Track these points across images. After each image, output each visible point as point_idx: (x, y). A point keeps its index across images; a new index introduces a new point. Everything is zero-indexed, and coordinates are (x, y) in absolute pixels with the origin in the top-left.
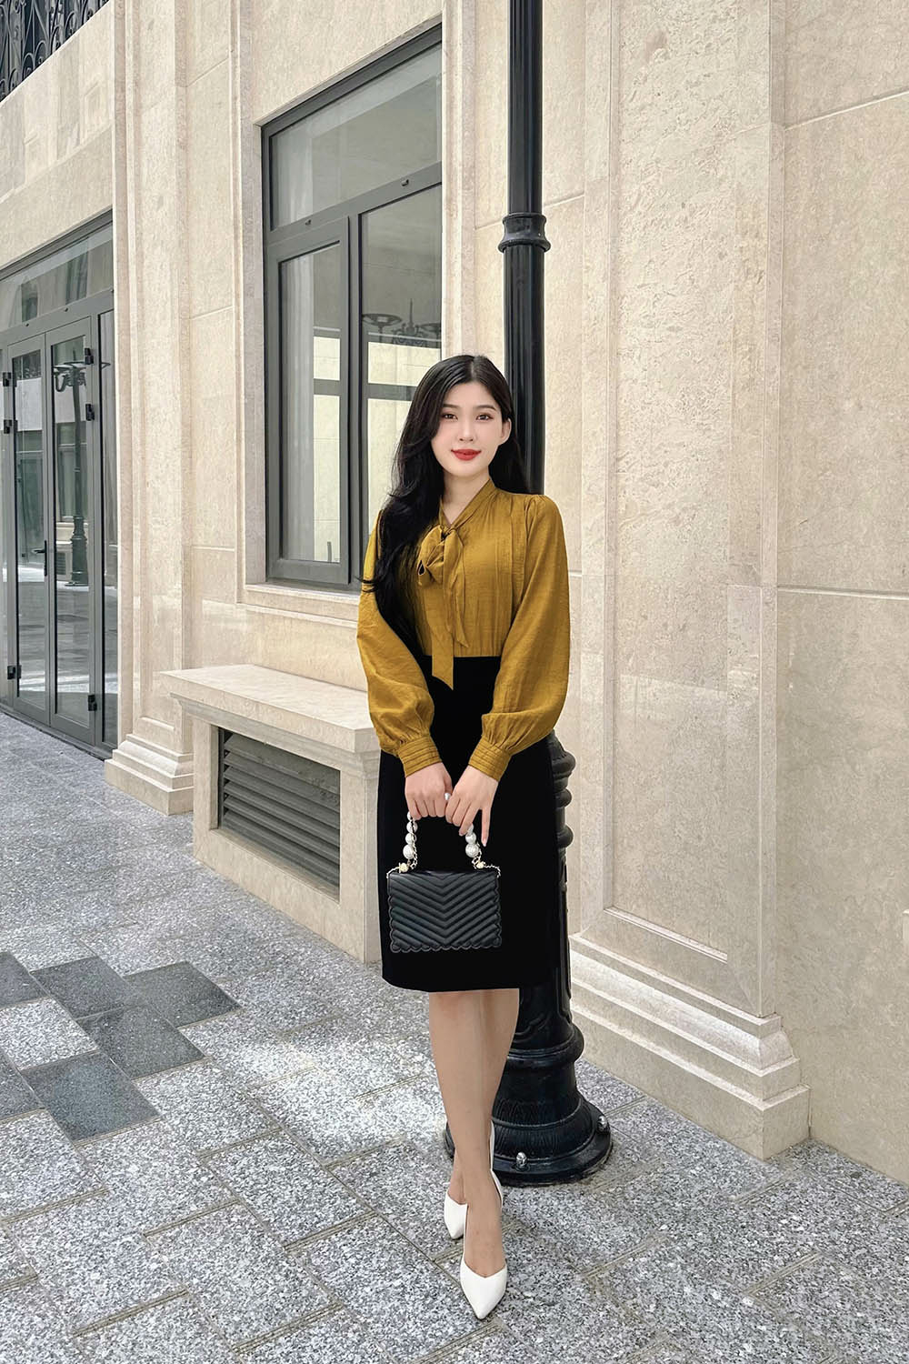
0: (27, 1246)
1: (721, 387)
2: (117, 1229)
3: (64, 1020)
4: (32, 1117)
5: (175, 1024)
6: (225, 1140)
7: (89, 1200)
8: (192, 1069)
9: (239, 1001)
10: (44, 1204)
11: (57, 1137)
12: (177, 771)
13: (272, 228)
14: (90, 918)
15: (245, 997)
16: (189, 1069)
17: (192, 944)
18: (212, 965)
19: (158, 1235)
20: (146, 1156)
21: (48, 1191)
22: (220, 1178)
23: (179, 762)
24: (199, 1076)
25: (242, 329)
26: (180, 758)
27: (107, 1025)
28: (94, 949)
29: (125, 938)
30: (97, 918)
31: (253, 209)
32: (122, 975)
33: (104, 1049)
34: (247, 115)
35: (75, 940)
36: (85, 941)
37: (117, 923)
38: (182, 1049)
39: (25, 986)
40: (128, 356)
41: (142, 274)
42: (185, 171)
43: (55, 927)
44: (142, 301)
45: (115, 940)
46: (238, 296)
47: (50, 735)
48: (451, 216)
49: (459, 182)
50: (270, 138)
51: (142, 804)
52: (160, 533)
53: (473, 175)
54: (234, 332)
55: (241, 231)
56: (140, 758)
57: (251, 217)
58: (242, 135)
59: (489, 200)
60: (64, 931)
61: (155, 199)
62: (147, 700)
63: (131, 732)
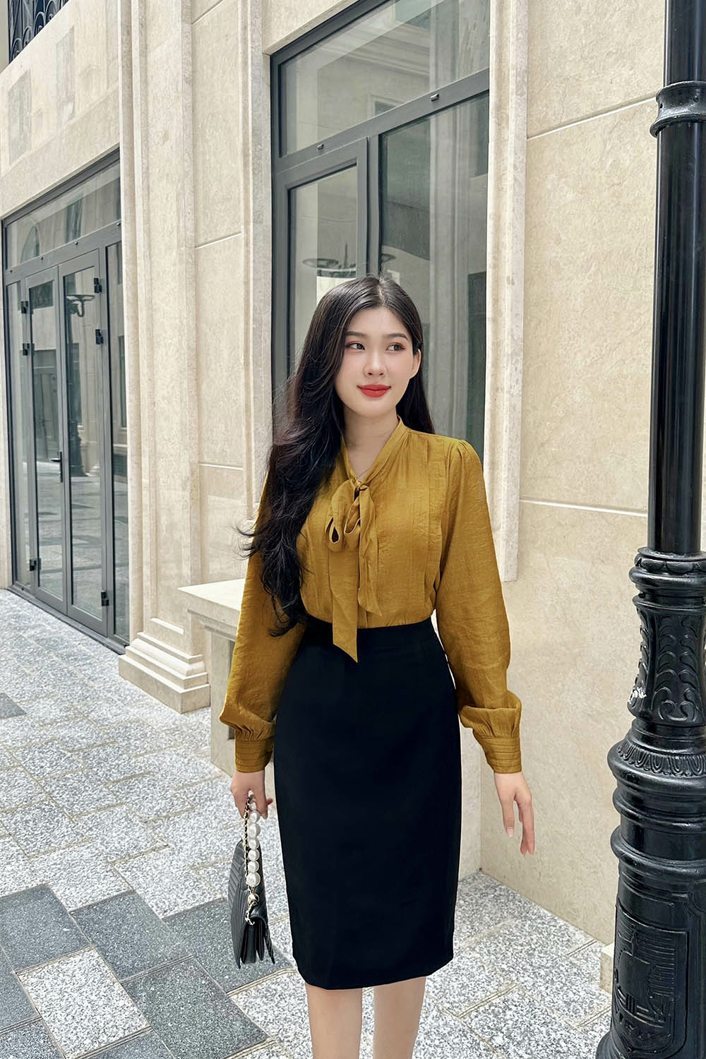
3: (108, 981)
5: (224, 988)
12: (187, 673)
13: (281, 156)
14: (122, 839)
23: (189, 663)
25: (251, 255)
26: (190, 659)
27: (153, 989)
28: (129, 880)
29: (158, 866)
30: (127, 839)
31: (263, 137)
32: (161, 917)
33: (154, 1026)
34: (257, 44)
35: (109, 868)
36: (120, 870)
37: (149, 845)
38: (238, 1025)
39: (66, 932)
40: (135, 284)
41: (149, 206)
42: (191, 104)
43: (89, 850)
44: (148, 232)
45: (148, 868)
46: (247, 223)
47: (67, 624)
48: (499, 125)
49: (512, 87)
50: (280, 67)
51: (155, 700)
52: (167, 449)
53: (526, 80)
54: (243, 259)
55: (251, 159)
56: (151, 657)
57: (260, 144)
58: (252, 62)
59: (546, 106)
60: (98, 856)
61: (161, 135)
62: (157, 603)
63: (142, 631)
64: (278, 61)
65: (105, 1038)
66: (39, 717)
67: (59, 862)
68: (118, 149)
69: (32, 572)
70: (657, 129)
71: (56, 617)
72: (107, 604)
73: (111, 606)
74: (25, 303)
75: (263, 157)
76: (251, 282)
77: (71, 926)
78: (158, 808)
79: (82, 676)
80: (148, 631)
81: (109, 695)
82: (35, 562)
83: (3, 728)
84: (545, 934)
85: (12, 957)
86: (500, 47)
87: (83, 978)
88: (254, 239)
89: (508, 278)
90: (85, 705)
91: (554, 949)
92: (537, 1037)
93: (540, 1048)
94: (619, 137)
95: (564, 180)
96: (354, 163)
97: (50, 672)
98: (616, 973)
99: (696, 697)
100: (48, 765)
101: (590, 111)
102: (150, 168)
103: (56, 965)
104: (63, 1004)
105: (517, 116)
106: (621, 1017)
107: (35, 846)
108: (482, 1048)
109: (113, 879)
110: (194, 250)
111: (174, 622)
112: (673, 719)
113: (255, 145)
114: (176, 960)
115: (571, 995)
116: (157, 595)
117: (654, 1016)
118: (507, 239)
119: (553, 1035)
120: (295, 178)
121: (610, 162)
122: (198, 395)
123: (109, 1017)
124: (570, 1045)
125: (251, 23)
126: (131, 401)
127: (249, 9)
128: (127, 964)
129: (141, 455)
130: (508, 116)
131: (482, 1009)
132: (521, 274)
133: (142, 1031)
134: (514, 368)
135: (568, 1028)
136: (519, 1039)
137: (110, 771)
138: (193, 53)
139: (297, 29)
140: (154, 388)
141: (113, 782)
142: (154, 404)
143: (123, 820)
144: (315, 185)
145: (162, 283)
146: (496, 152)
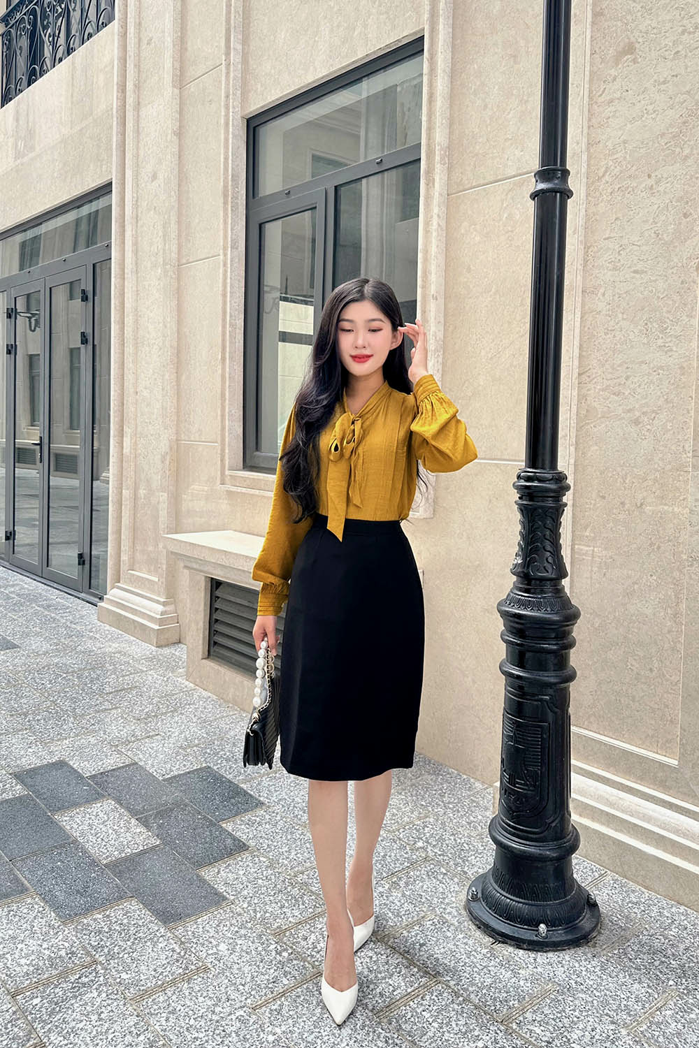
0: (158, 1024)
1: (684, 318)
2: (228, 1004)
3: (126, 818)
4: (125, 904)
5: (216, 820)
6: (290, 919)
7: (196, 977)
8: (243, 859)
9: (262, 799)
10: (160, 983)
11: (151, 922)
12: (162, 613)
14: (121, 731)
15: (266, 795)
16: (240, 859)
17: (208, 751)
18: (230, 768)
19: (264, 1008)
20: (229, 935)
21: (160, 970)
22: (298, 952)
23: (164, 606)
24: (251, 865)
25: (229, 274)
26: (164, 602)
27: (161, 821)
28: (131, 756)
29: (153, 747)
30: (125, 730)
31: (240, 182)
32: (161, 778)
33: (165, 843)
34: (237, 109)
35: (113, 749)
36: (123, 750)
37: (143, 734)
38: (229, 841)
39: (86, 789)
40: (122, 294)
41: (137, 232)
42: (177, 153)
43: (94, 738)
44: (136, 252)
45: (145, 749)
46: (225, 249)
47: (43, 583)
48: (428, 185)
49: (437, 158)
50: (254, 128)
51: (132, 638)
52: (148, 430)
53: (447, 153)
54: (221, 276)
55: (230, 198)
56: (128, 602)
57: (237, 188)
58: (233, 124)
59: (462, 173)
60: (102, 742)
61: (150, 175)
62: (133, 558)
63: (119, 582)
64: (253, 124)
65: (129, 850)
66: (33, 650)
67: (71, 746)
68: (111, 184)
69: (7, 541)
70: (534, 196)
71: (32, 579)
72: (84, 563)
73: (87, 566)
74: (10, 310)
75: (240, 198)
76: (228, 294)
77: (89, 785)
78: (147, 710)
79: (64, 621)
80: (125, 582)
81: (91, 634)
82: (11, 532)
83: (3, 657)
85: (46, 805)
86: (429, 129)
87: (105, 816)
88: (231, 261)
89: (433, 295)
90: (71, 641)
92: (447, 842)
93: (449, 848)
94: (512, 198)
95: (473, 226)
96: (314, 206)
97: (35, 618)
98: (502, 761)
99: (554, 561)
100: (48, 682)
101: (492, 179)
102: (139, 200)
103: (82, 809)
104: (92, 832)
105: (440, 179)
106: (506, 791)
107: (49, 736)
108: (408, 849)
109: (118, 756)
110: (179, 269)
111: (149, 572)
112: (540, 574)
113: (233, 189)
114: (177, 804)
115: (472, 818)
116: (134, 551)
117: (527, 785)
118: (433, 268)
119: (459, 841)
120: (262, 218)
121: (505, 216)
122: (178, 385)
123: (130, 839)
124: (470, 846)
125: (233, 93)
126: (115, 391)
127: (231, 82)
128: (139, 807)
129: (122, 437)
130: (434, 179)
131: (407, 827)
132: (442, 293)
133: (157, 846)
134: (436, 360)
135: (470, 836)
136: (434, 843)
137: (102, 686)
138: (181, 112)
139: (270, 100)
140: (137, 379)
141: (107, 694)
142: (137, 393)
143: (120, 718)
144: (280, 222)
145: (148, 295)
146: (425, 205)
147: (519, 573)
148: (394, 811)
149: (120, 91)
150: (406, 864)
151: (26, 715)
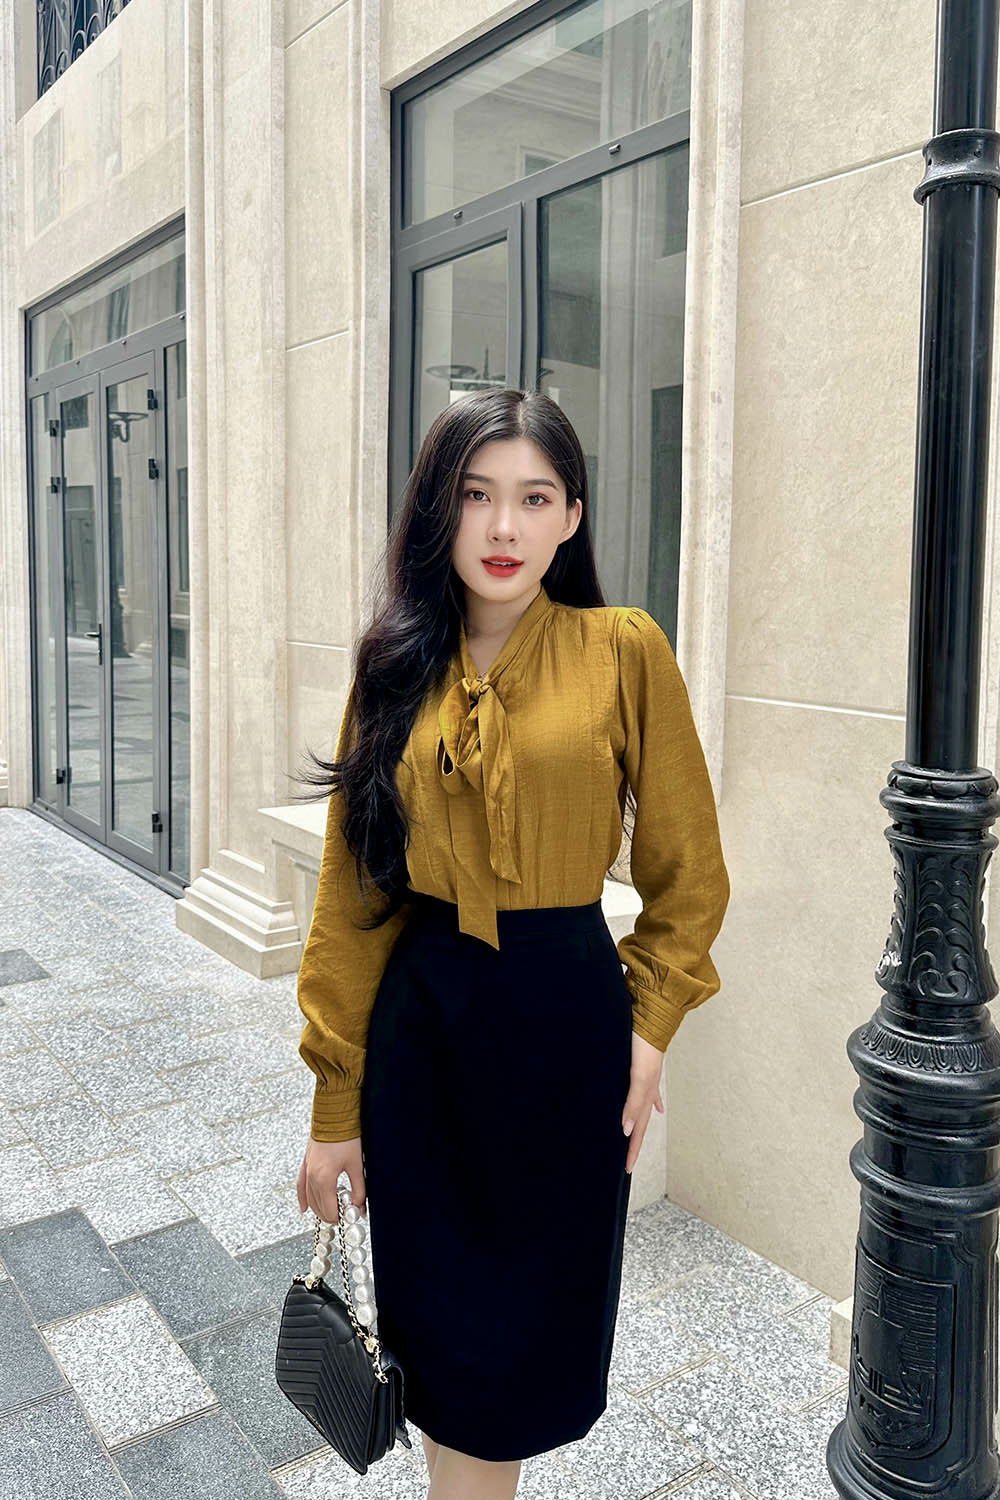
12: (269, 924)
13: (403, 227)
14: (180, 1148)
23: (273, 912)
25: (363, 361)
26: (274, 908)
27: (222, 1352)
28: (190, 1203)
29: (229, 1185)
30: (188, 1149)
31: (380, 201)
33: (225, 1403)
34: (374, 75)
35: (162, 1187)
36: (178, 1190)
37: (216, 1156)
39: (105, 1273)
40: (203, 398)
41: (224, 294)
42: (282, 157)
43: (135, 1162)
44: (223, 328)
46: (357, 317)
47: (106, 856)
48: (703, 187)
49: (721, 136)
50: (403, 107)
51: (225, 962)
52: (244, 622)
53: (740, 126)
54: (350, 366)
55: (363, 230)
56: (220, 902)
57: (376, 211)
58: (366, 101)
59: (768, 162)
60: (147, 1170)
61: (241, 197)
62: (228, 829)
63: (207, 867)
64: (400, 100)
65: (158, 1417)
66: (69, 982)
67: (94, 1178)
68: (183, 216)
69: (60, 785)
70: (922, 195)
71: (91, 847)
72: (160, 830)
73: (165, 834)
74: (54, 423)
75: (380, 228)
76: (362, 397)
78: (228, 1106)
79: (126, 927)
80: (216, 868)
81: (162, 953)
82: (64, 772)
83: (20, 995)
84: (755, 1286)
85: (33, 1307)
86: (706, 82)
87: (128, 1335)
88: (367, 338)
89: (713, 394)
90: (129, 966)
91: (767, 1306)
92: (744, 1425)
93: (748, 1440)
94: (867, 205)
95: (790, 261)
98: (855, 1340)
99: (969, 965)
100: (81, 1046)
101: (826, 169)
102: (226, 241)
103: (92, 1317)
104: (101, 1370)
105: (727, 174)
106: (862, 1399)
107: (64, 1155)
108: (669, 1439)
109: (167, 1202)
110: (285, 353)
111: (252, 855)
112: (939, 994)
113: (369, 212)
116: (228, 818)
117: (907, 1400)
118: (712, 342)
119: (766, 1423)
120: (422, 258)
121: (854, 238)
122: (287, 548)
123: (163, 1389)
124: (788, 1438)
125: (367, 46)
126: (196, 556)
127: (363, 27)
128: (188, 1317)
129: (208, 629)
130: (715, 175)
131: (668, 1386)
132: (731, 388)
133: (209, 1409)
134: (720, 515)
135: (786, 1414)
136: (720, 1428)
137: (163, 1055)
138: (287, 88)
139: (428, 55)
140: (227, 539)
141: (169, 1071)
142: (227, 560)
143: (182, 1122)
144: (449, 266)
145: (240, 398)
146: (698, 225)
147: (895, 985)
148: (645, 1344)
149: (195, 60)
150: (664, 1476)
151: (34, 1109)
